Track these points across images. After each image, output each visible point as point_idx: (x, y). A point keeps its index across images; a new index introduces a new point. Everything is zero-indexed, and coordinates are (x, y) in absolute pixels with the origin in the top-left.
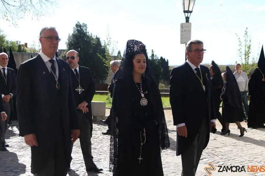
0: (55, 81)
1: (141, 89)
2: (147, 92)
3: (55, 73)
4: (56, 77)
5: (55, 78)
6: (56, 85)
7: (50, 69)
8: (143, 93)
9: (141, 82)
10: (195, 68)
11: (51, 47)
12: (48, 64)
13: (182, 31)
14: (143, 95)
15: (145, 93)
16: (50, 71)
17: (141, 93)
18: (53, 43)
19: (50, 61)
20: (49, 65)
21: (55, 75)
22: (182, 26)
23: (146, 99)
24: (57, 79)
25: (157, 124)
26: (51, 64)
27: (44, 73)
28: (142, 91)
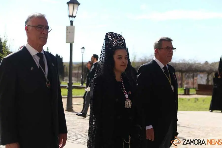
0: (45, 78)
1: (124, 89)
2: (130, 93)
3: (44, 69)
4: (45, 73)
5: (44, 75)
6: (47, 83)
7: (38, 65)
8: (127, 94)
9: (122, 81)
10: (163, 67)
11: (40, 38)
12: (36, 58)
13: (67, 33)
14: (127, 96)
15: (128, 93)
16: (38, 66)
17: (125, 94)
18: (43, 33)
19: (37, 54)
20: (37, 60)
21: (44, 71)
22: (67, 28)
23: (130, 101)
24: (46, 76)
25: (141, 129)
26: (39, 58)
27: (32, 68)
28: (125, 91)
